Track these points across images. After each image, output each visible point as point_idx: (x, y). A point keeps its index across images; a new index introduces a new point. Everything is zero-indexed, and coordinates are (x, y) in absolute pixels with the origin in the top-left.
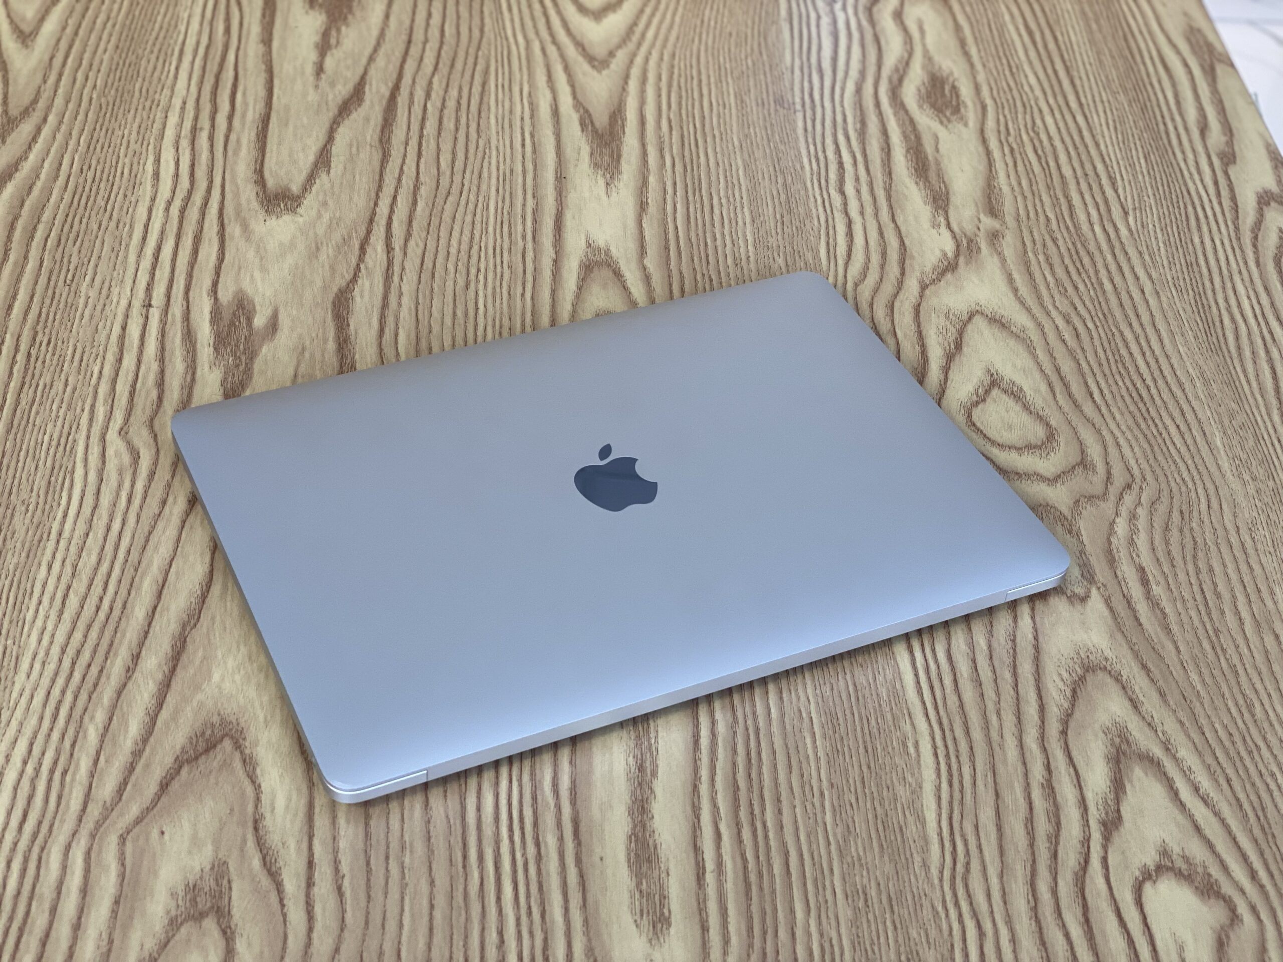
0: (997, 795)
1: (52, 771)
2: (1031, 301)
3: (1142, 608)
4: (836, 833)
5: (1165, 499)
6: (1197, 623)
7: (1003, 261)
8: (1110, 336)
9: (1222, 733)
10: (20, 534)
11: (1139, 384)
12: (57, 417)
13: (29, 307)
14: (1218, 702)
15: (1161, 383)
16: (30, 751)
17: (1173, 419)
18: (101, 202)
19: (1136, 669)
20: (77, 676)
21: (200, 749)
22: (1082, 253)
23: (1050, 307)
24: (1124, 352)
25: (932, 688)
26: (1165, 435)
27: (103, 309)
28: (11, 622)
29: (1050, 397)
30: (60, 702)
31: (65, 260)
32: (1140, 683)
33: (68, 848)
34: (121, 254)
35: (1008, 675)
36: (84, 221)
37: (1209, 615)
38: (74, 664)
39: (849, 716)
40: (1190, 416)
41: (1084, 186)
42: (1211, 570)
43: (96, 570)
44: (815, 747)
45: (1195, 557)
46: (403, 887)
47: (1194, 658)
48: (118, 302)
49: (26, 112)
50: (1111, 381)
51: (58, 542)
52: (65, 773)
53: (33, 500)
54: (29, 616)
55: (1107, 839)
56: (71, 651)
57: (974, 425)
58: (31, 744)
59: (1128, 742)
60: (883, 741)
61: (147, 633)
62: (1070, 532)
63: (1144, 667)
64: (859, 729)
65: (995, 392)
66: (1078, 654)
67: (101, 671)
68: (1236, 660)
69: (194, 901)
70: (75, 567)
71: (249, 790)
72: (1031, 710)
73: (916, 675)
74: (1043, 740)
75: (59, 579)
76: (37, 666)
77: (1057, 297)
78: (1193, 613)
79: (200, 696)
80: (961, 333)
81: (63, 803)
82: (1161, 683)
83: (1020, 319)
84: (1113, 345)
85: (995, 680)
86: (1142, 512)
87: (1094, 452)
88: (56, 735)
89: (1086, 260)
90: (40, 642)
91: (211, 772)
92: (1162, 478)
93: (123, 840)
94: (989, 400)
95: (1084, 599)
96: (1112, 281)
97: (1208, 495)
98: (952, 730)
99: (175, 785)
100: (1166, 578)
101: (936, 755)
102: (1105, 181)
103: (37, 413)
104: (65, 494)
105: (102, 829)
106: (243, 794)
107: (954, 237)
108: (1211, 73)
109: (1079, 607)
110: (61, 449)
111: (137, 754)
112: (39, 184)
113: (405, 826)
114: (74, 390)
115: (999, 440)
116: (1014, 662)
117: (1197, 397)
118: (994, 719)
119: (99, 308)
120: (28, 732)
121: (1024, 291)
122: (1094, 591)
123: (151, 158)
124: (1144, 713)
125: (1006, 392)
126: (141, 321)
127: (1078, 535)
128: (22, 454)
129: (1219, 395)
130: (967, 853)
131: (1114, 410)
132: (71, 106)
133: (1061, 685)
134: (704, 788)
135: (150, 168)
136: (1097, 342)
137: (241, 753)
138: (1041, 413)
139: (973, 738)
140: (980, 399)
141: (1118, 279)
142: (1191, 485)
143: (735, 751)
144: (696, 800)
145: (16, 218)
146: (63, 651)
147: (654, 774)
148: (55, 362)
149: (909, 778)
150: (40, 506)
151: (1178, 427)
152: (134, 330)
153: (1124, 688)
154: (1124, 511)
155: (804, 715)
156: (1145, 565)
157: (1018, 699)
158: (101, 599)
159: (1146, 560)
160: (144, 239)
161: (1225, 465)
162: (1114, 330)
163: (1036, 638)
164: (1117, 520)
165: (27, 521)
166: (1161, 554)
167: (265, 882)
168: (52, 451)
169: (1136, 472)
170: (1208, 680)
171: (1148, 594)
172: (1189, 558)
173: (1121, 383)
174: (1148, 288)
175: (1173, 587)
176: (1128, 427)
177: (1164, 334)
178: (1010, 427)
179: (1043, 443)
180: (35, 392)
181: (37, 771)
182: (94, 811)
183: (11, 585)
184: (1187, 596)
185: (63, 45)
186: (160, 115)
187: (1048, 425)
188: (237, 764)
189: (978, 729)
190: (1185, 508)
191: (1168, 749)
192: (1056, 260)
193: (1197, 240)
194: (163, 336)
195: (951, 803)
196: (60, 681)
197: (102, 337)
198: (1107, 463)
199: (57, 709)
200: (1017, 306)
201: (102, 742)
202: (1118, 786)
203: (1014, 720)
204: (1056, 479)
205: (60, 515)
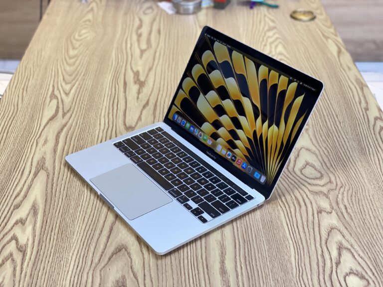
0: (310, 257)
1: (83, 257)
2: (316, 145)
3: (345, 215)
4: (270, 266)
5: (351, 189)
7: (309, 135)
8: (337, 152)
9: (365, 242)
10: (73, 205)
11: (344, 163)
14: (365, 235)
15: (350, 163)
16: (78, 253)
17: (353, 171)
18: (87, 131)
19: (344, 228)
20: (88, 236)
21: (117, 251)
22: (329, 133)
23: (321, 146)
24: (340, 156)
25: (293, 234)
26: (351, 175)
28: (72, 225)
29: (321, 166)
30: (84, 242)
31: (80, 144)
32: (345, 232)
33: (88, 273)
34: (93, 142)
35: (312, 230)
36: (84, 135)
37: (362, 216)
38: (87, 233)
39: (273, 241)
40: (357, 170)
41: (329, 117)
42: (363, 205)
43: (91, 213)
44: (265, 248)
45: (359, 203)
46: (167, 280)
47: (358, 226)
49: (68, 111)
50: (337, 162)
51: (82, 207)
52: (86, 257)
53: (75, 198)
54: (76, 223)
55: (337, 266)
56: (86, 230)
57: (302, 174)
58: (78, 251)
59: (342, 245)
60: (281, 246)
61: (103, 226)
62: (327, 198)
63: (346, 228)
64: (275, 243)
65: (308, 166)
66: (330, 225)
67: (93, 235)
68: (369, 226)
69: (118, 284)
70: (86, 212)
71: (129, 260)
72: (318, 238)
73: (289, 231)
74: (321, 245)
75: (82, 215)
76: (79, 234)
77: (323, 143)
78: (358, 215)
79: (116, 240)
80: (299, 152)
81: (86, 263)
82: (350, 232)
83: (314, 149)
84: (337, 154)
85: (309, 232)
86: (345, 193)
87: (333, 179)
88: (84, 249)
89: (330, 135)
90: (79, 228)
91: (120, 256)
92: (350, 185)
93: (101, 271)
94: (306, 168)
95: (331, 213)
96: (337, 139)
97: (362, 188)
98: (298, 243)
99: (112, 259)
100: (351, 208)
101: (294, 249)
102: (335, 116)
104: (83, 197)
105: (96, 269)
106: (128, 261)
108: (362, 89)
109: (329, 215)
111: (103, 252)
112: (72, 127)
115: (309, 177)
116: (314, 227)
117: (359, 166)
118: (309, 241)
120: (77, 248)
121: (315, 142)
122: (333, 211)
123: (99, 120)
124: (346, 238)
125: (310, 166)
127: (329, 198)
128: (72, 188)
129: (365, 165)
130: (303, 271)
131: (338, 169)
132: (79, 109)
133: (325, 232)
134: (238, 257)
135: (98, 122)
136: (333, 154)
137: (127, 252)
138: (319, 170)
139: (304, 245)
140: (304, 167)
141: (338, 139)
142: (357, 186)
143: (245, 249)
144: (236, 260)
145: (67, 135)
146: (84, 231)
147: (225, 254)
149: (288, 254)
150: (77, 199)
151: (354, 173)
153: (341, 233)
154: (340, 192)
155: (262, 240)
156: (346, 205)
157: (314, 236)
158: (92, 219)
161: (366, 181)
162: (338, 150)
163: (319, 222)
164: (339, 195)
165: (74, 202)
166: (350, 202)
167: (134, 279)
169: (344, 183)
170: (362, 230)
171: (347, 211)
172: (357, 203)
173: (339, 163)
174: (346, 140)
175: (353, 210)
176: (342, 173)
177: (350, 152)
178: (312, 174)
179: (320, 178)
181: (80, 257)
182: (94, 265)
183: (71, 217)
184: (357, 211)
185: (76, 95)
186: (100, 110)
187: (321, 173)
188: (126, 254)
189: (305, 243)
190: (356, 191)
191: (352, 246)
192: (323, 135)
193: (359, 129)
195: (298, 260)
196: (84, 237)
198: (336, 182)
199: (84, 243)
200: (313, 146)
201: (95, 250)
202: (340, 255)
203: (314, 241)
204: (323, 186)
205: (82, 201)
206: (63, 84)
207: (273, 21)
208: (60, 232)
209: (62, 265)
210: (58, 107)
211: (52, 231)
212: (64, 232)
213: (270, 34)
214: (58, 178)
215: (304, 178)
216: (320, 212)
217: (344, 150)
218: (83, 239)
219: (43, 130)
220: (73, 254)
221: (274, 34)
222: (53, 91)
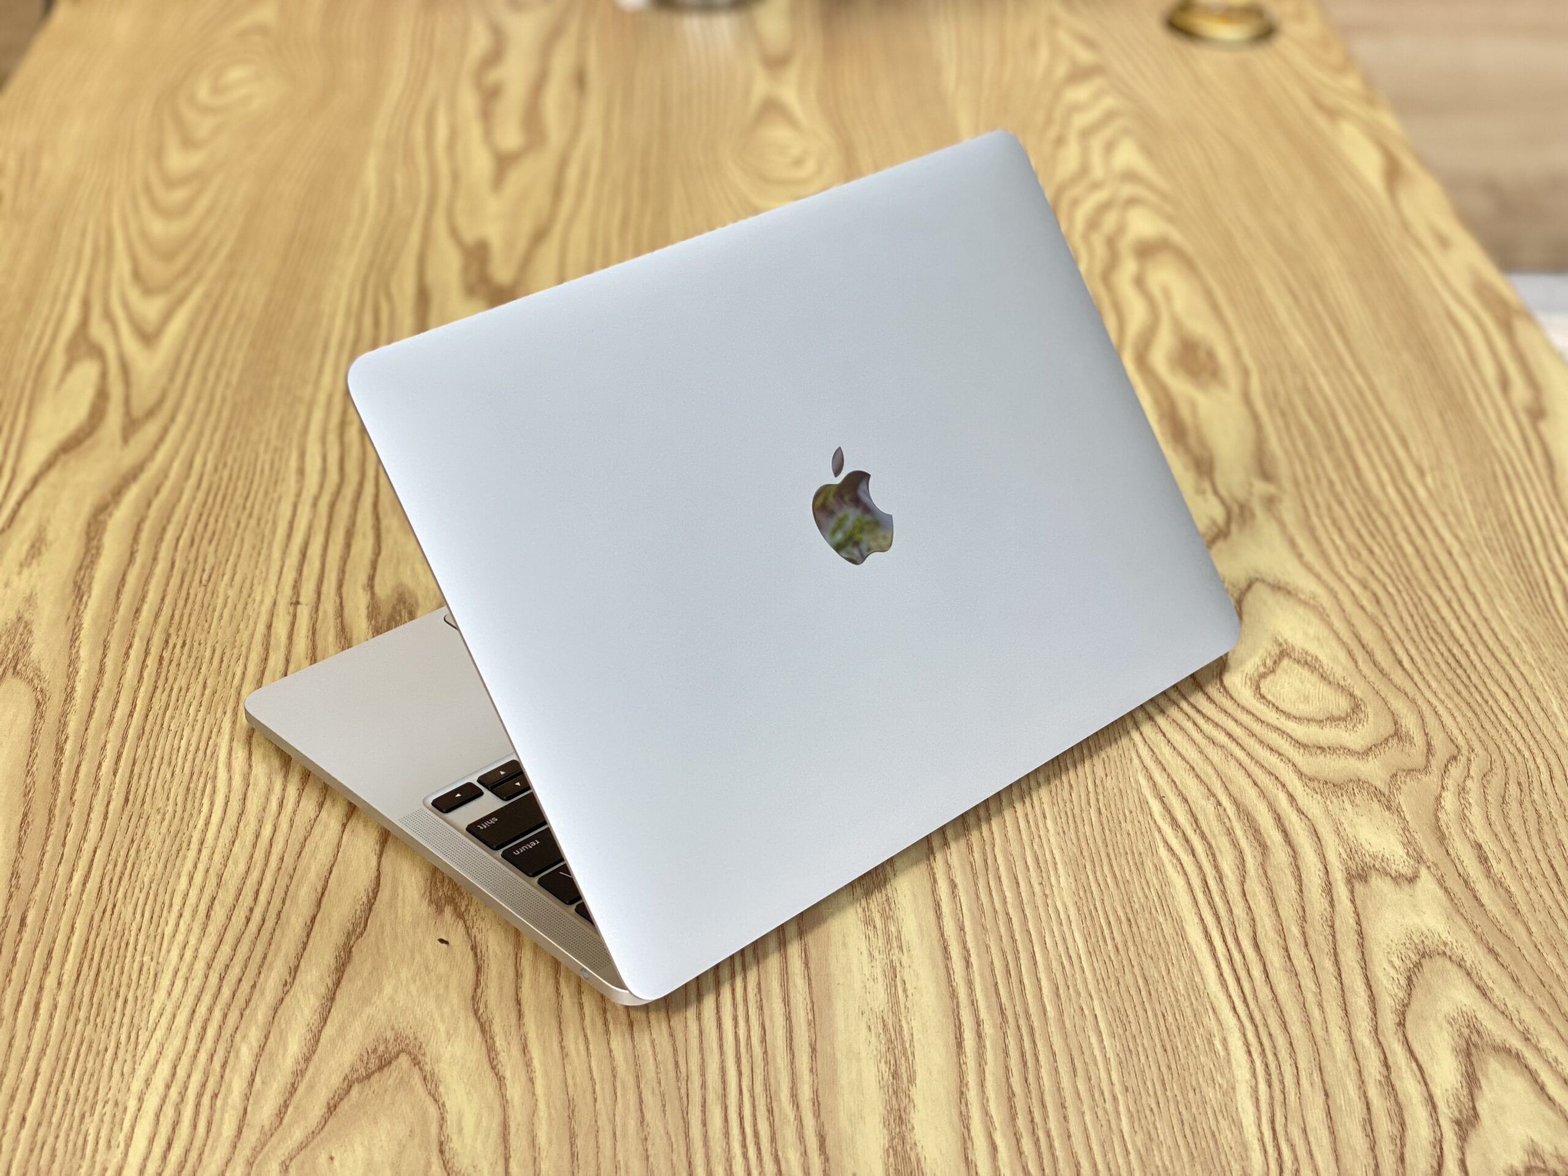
0: (1327, 1095)
1: (200, 1095)
2: (1319, 567)
3: (1483, 888)
4: (1135, 1141)
5: (1499, 769)
6: (1549, 902)
7: (1282, 525)
8: (1416, 600)
10: (156, 843)
11: (1456, 650)
12: (195, 720)
13: (160, 609)
15: (1481, 648)
16: (174, 1075)
17: (1500, 686)
18: (238, 499)
19: (1481, 952)
20: (226, 992)
21: (372, 1067)
22: (1375, 515)
23: (1343, 572)
24: (1434, 616)
25: (1238, 980)
26: (1491, 702)
27: (245, 608)
28: (148, 937)
29: (1350, 665)
30: (207, 1020)
31: (200, 561)
32: (1488, 969)
34: (264, 552)
35: (1328, 964)
36: (221, 520)
38: (221, 979)
39: (1141, 1013)
40: (1519, 682)
41: (1370, 447)
43: (244, 879)
44: (1103, 1048)
45: (1540, 831)
47: (1549, 939)
48: (262, 601)
49: (151, 413)
50: (1422, 647)
51: (200, 851)
52: (215, 1096)
53: (170, 808)
54: (169, 930)
55: (1463, 1139)
56: (218, 966)
57: (1263, 697)
58: (175, 1067)
59: (1478, 1032)
60: (1184, 1038)
61: (305, 945)
62: (1389, 808)
63: (1491, 951)
64: (1153, 1026)
65: (1285, 662)
66: (1411, 938)
67: (254, 986)
70: (220, 876)
71: (433, 1111)
72: (1359, 1001)
73: (1218, 966)
74: (1376, 1033)
75: (202, 890)
76: (179, 983)
77: (1349, 561)
78: (1544, 891)
79: (369, 1010)
80: (1240, 602)
81: (214, 1129)
82: (1512, 967)
83: (1310, 585)
84: (1421, 610)
85: (1314, 969)
86: (1472, 785)
87: (1410, 722)
88: (203, 1057)
89: (1380, 523)
90: (182, 957)
91: (386, 1091)
92: (1492, 748)
93: (285, 1167)
94: (1278, 671)
95: (1412, 880)
96: (1413, 543)
97: (1549, 765)
98: (1266, 1025)
99: (344, 1106)
100: (1508, 854)
101: (1249, 1053)
102: (1395, 442)
103: (172, 717)
104: (206, 802)
105: (260, 1157)
106: (425, 1113)
107: (1223, 502)
108: (1507, 328)
109: (1406, 887)
110: (200, 754)
111: (299, 1074)
112: (168, 483)
113: (618, 1144)
114: (214, 693)
115: (1294, 712)
116: (1335, 949)
117: (1525, 662)
118: (1316, 1013)
119: (240, 607)
120: (170, 1053)
121: (1311, 556)
122: (1423, 871)
123: (295, 454)
124: (1495, 1001)
125: (1299, 662)
126: (288, 619)
127: (1399, 812)
128: (156, 761)
129: (1551, 660)
130: (1296, 1159)
131: (1429, 678)
132: (202, 405)
133: (1393, 973)
134: (972, 1094)
135: (293, 463)
136: (1401, 607)
137: (421, 1069)
138: (1342, 683)
139: (1293, 1034)
141: (1419, 542)
142: (1527, 754)
143: (1006, 1054)
144: (963, 1108)
145: (143, 518)
146: (209, 966)
147: (912, 1080)
148: (191, 665)
149: (1218, 1078)
150: (178, 815)
151: (1507, 694)
152: (281, 629)
153: (1468, 974)
154: (1450, 783)
155: (1087, 1012)
156: (1481, 841)
157: (1343, 991)
158: (251, 910)
159: (1483, 836)
160: (289, 536)
162: (1420, 593)
163: (1359, 923)
164: (1444, 794)
165: (164, 830)
166: (1499, 829)
168: (190, 756)
169: (1461, 741)
171: (1488, 872)
172: (1533, 832)
173: (1434, 650)
174: (1456, 549)
175: (1517, 864)
176: (1448, 696)
177: (1480, 598)
178: (1306, 699)
179: (1347, 715)
180: (169, 696)
181: (182, 1096)
182: (251, 1137)
183: (147, 898)
184: (1534, 871)
185: (192, 344)
186: (302, 411)
187: (1351, 695)
188: (417, 1082)
189: (1298, 1024)
190: (1523, 779)
191: (1527, 1039)
192: (1344, 523)
194: (314, 633)
195: (1272, 1105)
196: (207, 999)
197: (245, 636)
198: (1427, 734)
200: (1304, 572)
201: (257, 1061)
202: (1472, 1080)
203: (1340, 1012)
204: (1367, 752)
205: (201, 823)
206: (134, 295)
207: (1089, 43)
208: (88, 974)
209: (91, 1139)
210: (102, 395)
211: (46, 969)
212: (105, 975)
213: (1080, 93)
214: (91, 714)
215: (1271, 716)
216: (1358, 875)
217: (1449, 593)
218: (202, 1009)
219: (26, 494)
220: (147, 1082)
221: (1097, 96)
222: (84, 323)
